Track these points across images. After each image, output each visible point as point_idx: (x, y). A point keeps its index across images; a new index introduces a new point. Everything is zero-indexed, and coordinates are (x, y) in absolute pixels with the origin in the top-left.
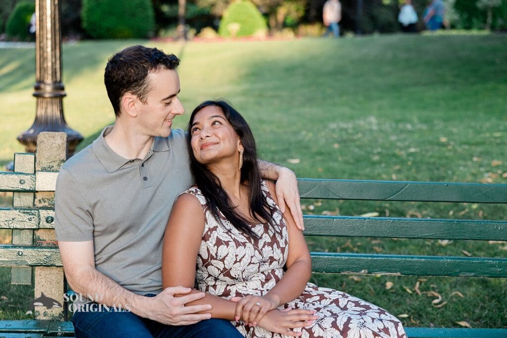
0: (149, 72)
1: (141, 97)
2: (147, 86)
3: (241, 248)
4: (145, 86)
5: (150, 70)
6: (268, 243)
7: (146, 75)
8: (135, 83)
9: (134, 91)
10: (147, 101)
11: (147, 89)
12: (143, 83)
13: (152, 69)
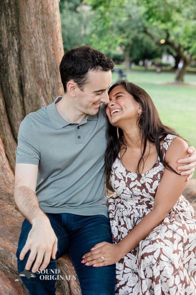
0: (89, 70)
1: (80, 85)
2: (86, 80)
3: (117, 182)
4: (84, 79)
5: (90, 69)
6: (138, 186)
7: (86, 71)
8: (78, 75)
9: (76, 80)
10: (84, 89)
11: (84, 82)
12: (83, 76)
13: (92, 68)
